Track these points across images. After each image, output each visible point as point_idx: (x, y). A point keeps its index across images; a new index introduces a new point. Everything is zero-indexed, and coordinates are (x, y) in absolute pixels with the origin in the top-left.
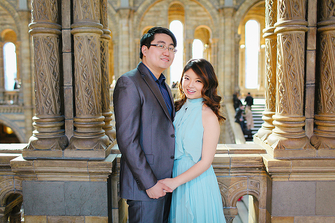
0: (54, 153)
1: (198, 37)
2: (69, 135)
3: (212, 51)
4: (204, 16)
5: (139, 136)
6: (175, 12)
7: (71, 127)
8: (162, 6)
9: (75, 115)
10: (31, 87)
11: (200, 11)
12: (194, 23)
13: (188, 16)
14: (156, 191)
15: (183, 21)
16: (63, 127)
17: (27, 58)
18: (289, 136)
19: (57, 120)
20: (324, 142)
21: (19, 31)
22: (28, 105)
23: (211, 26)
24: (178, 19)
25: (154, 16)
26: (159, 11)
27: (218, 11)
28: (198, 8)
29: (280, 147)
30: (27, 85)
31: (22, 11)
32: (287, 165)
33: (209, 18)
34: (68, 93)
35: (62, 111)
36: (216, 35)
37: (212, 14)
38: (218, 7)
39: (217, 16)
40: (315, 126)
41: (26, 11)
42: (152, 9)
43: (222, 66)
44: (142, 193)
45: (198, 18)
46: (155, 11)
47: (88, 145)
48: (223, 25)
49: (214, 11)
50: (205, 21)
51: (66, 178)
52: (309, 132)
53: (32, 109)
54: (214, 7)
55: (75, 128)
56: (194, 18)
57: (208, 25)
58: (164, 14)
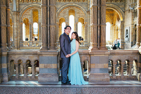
0: (46, 50)
1: (80, 21)
2: (49, 47)
3: (85, 27)
4: (82, 14)
5: (64, 46)
6: (71, 12)
7: (49, 45)
8: (66, 10)
9: (50, 43)
10: (17, 40)
11: (80, 12)
12: (78, 16)
13: (76, 14)
14: (67, 56)
15: (74, 15)
16: (47, 46)
17: (16, 29)
18: (94, 47)
19: (46, 44)
20: (101, 48)
21: (13, 19)
22: (16, 46)
23: (85, 17)
24: (72, 14)
25: (64, 14)
26: (65, 12)
27: (87, 12)
28: (80, 11)
29: (92, 49)
30: (16, 39)
31: (15, 11)
32: (93, 53)
33: (84, 15)
34: (49, 39)
35: (47, 42)
36: (87, 21)
37: (85, 13)
38: (87, 11)
39: (87, 14)
40: (100, 45)
41: (16, 11)
42: (63, 11)
43: (89, 32)
44: (65, 57)
45: (80, 15)
46: (64, 12)
47: (53, 49)
48: (89, 17)
49: (86, 12)
50: (82, 16)
51: (49, 56)
52: (99, 47)
53: (18, 48)
54: (86, 11)
55: (50, 46)
56: (78, 15)
57: (84, 17)
58: (67, 13)
